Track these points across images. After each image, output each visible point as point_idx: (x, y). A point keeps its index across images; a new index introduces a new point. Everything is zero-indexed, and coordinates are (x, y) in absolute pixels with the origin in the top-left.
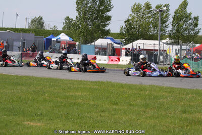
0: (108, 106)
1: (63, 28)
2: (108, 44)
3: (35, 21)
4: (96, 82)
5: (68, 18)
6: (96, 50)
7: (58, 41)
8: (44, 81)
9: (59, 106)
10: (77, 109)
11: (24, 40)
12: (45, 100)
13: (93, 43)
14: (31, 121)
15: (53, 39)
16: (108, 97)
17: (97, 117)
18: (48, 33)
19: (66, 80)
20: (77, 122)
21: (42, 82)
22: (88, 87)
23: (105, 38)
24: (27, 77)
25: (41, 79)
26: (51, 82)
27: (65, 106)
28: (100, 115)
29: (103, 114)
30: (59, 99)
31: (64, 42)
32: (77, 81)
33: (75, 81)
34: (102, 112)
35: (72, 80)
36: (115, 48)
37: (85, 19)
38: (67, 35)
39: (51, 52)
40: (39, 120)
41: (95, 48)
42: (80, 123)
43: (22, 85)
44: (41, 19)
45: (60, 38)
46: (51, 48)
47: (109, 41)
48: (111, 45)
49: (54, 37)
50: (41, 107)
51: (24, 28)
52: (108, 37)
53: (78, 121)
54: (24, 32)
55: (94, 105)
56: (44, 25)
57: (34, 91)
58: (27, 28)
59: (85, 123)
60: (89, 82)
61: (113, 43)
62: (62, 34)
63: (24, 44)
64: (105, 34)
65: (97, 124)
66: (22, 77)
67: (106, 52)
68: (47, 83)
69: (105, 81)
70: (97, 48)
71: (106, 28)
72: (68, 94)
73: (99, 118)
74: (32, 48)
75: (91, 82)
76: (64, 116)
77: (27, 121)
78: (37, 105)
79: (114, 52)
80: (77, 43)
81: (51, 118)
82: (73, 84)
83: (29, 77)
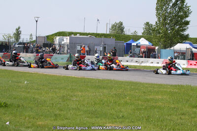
0: (188, 110)
1: (143, 33)
2: (187, 49)
3: (115, 26)
4: (176, 86)
5: (147, 23)
6: (176, 54)
7: (138, 46)
8: (124, 85)
9: (140, 109)
10: (158, 112)
11: (105, 45)
12: (126, 103)
13: (172, 48)
14: (112, 124)
15: (133, 44)
16: (188, 100)
17: (178, 120)
18: (128, 38)
19: (146, 84)
20: (158, 125)
21: (123, 86)
22: (169, 90)
23: (184, 43)
24: (108, 80)
25: (122, 82)
26: (132, 86)
27: (146, 108)
28: (181, 118)
29: (183, 117)
30: (140, 102)
31: (144, 46)
32: (157, 85)
33: (155, 84)
34: (183, 114)
35: (152, 84)
36: (194, 52)
37: (164, 24)
38: (147, 40)
39: (131, 56)
40: (121, 123)
41: (174, 53)
42: (161, 125)
43: (104, 88)
44: (122, 24)
45: (139, 43)
46: (131, 53)
47: (188, 46)
48: (189, 49)
49: (134, 42)
50: (123, 110)
51: (105, 33)
52: (187, 42)
53: (159, 123)
54: (105, 37)
55: (175, 108)
56: (124, 30)
57: (115, 94)
58: (108, 33)
59: (166, 126)
60: (169, 85)
61: (191, 47)
62: (142, 39)
63: (105, 48)
64: (184, 39)
65: (177, 127)
66: (103, 81)
67: (184, 56)
68: (128, 87)
69: (185, 84)
70: (177, 52)
71: (185, 33)
72: (148, 98)
73: (179, 121)
74: (113, 53)
75: (171, 86)
76: (145, 119)
77: (109, 123)
78: (119, 108)
79: (193, 56)
80: (157, 48)
81: (133, 120)
82: (153, 87)
83: (110, 81)
